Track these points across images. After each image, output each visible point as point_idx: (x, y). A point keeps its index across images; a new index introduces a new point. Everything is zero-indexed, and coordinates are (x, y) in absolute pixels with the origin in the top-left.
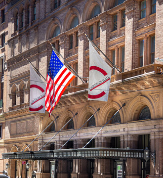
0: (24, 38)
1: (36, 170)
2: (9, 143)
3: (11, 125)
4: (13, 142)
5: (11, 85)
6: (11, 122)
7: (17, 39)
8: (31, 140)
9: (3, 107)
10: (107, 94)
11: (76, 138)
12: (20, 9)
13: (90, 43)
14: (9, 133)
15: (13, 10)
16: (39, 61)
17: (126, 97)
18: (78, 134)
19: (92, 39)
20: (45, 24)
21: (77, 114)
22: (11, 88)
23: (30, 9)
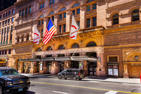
0: (24, 18)
1: (30, 66)
2: (15, 56)
3: (16, 49)
4: (17, 55)
5: (16, 35)
6: (16, 48)
7: (20, 19)
8: (27, 55)
9: (12, 43)
10: (76, 37)
11: (54, 53)
12: (23, 9)
13: (73, 16)
14: (15, 52)
15: (19, 9)
16: (32, 26)
17: (82, 38)
18: (55, 52)
19: (74, 15)
20: (36, 13)
21: (54, 45)
22: (16, 36)
23: (28, 9)
